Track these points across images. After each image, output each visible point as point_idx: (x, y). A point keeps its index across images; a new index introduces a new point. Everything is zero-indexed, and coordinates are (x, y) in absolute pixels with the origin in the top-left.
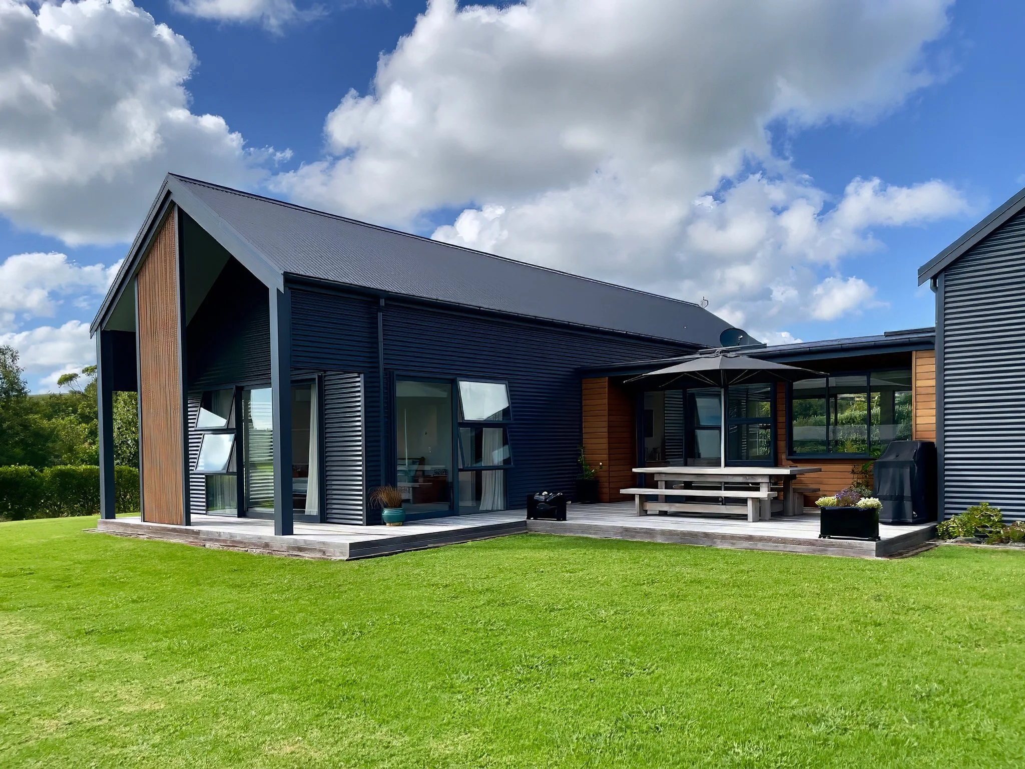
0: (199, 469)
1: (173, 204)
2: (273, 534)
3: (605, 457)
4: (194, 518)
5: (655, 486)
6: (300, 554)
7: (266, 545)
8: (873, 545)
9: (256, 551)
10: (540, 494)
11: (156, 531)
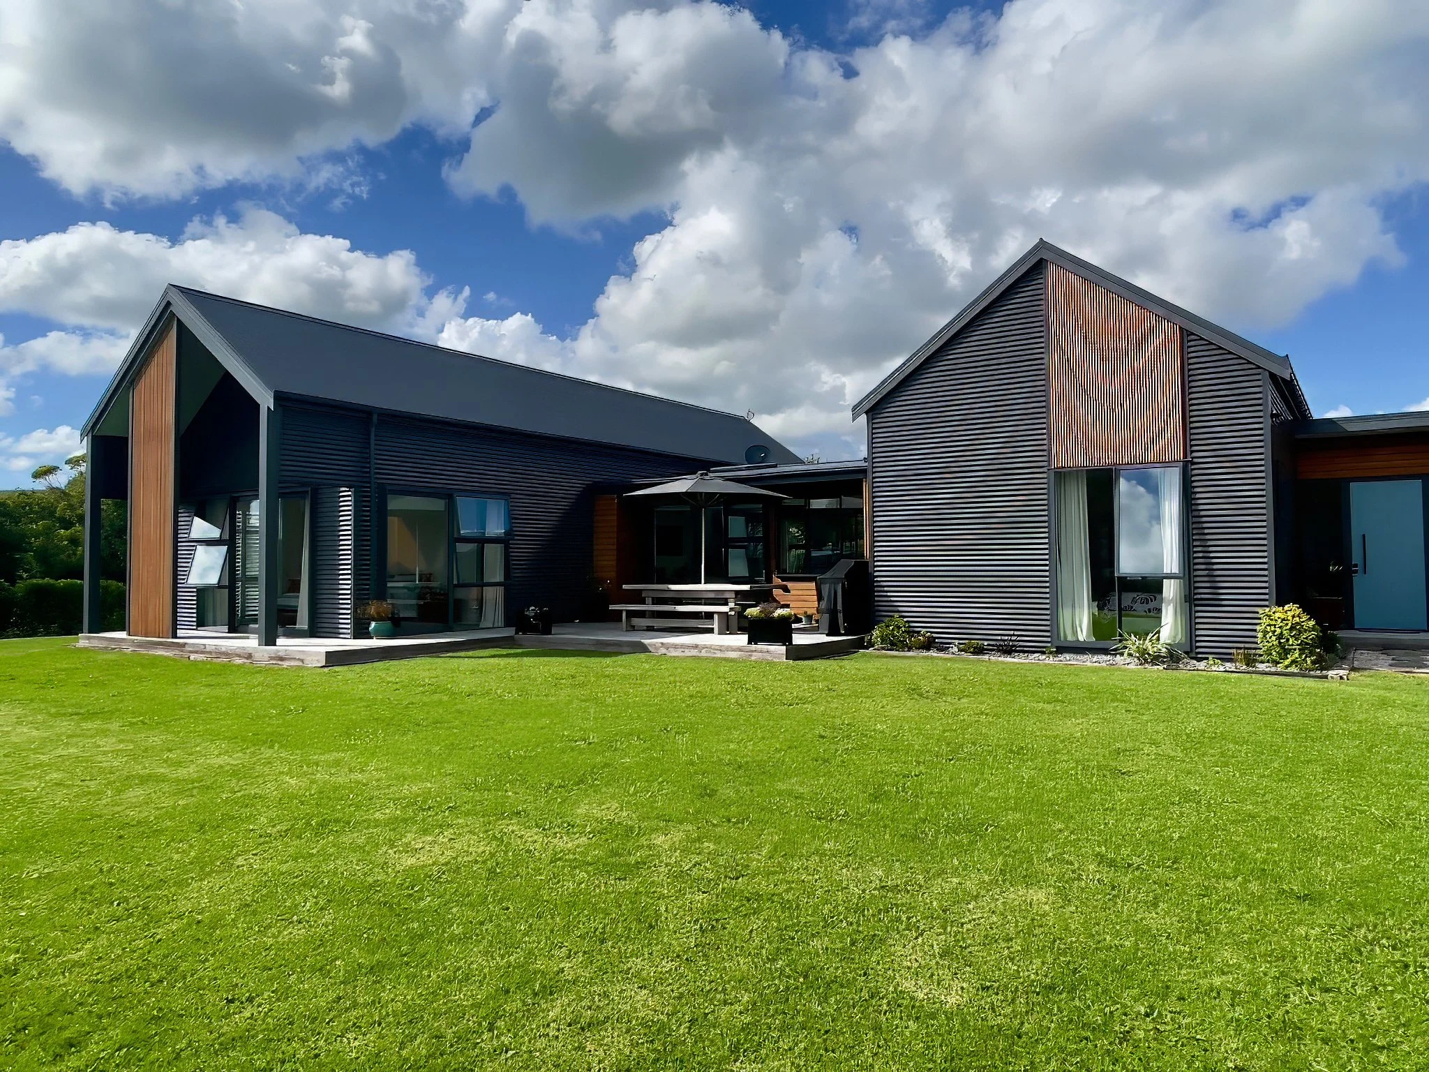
0: (189, 582)
1: (173, 314)
2: (257, 645)
3: (613, 574)
4: (180, 633)
5: (643, 602)
6: (280, 663)
7: (250, 656)
8: (782, 649)
9: (238, 661)
10: (528, 610)
11: (140, 645)
